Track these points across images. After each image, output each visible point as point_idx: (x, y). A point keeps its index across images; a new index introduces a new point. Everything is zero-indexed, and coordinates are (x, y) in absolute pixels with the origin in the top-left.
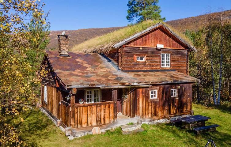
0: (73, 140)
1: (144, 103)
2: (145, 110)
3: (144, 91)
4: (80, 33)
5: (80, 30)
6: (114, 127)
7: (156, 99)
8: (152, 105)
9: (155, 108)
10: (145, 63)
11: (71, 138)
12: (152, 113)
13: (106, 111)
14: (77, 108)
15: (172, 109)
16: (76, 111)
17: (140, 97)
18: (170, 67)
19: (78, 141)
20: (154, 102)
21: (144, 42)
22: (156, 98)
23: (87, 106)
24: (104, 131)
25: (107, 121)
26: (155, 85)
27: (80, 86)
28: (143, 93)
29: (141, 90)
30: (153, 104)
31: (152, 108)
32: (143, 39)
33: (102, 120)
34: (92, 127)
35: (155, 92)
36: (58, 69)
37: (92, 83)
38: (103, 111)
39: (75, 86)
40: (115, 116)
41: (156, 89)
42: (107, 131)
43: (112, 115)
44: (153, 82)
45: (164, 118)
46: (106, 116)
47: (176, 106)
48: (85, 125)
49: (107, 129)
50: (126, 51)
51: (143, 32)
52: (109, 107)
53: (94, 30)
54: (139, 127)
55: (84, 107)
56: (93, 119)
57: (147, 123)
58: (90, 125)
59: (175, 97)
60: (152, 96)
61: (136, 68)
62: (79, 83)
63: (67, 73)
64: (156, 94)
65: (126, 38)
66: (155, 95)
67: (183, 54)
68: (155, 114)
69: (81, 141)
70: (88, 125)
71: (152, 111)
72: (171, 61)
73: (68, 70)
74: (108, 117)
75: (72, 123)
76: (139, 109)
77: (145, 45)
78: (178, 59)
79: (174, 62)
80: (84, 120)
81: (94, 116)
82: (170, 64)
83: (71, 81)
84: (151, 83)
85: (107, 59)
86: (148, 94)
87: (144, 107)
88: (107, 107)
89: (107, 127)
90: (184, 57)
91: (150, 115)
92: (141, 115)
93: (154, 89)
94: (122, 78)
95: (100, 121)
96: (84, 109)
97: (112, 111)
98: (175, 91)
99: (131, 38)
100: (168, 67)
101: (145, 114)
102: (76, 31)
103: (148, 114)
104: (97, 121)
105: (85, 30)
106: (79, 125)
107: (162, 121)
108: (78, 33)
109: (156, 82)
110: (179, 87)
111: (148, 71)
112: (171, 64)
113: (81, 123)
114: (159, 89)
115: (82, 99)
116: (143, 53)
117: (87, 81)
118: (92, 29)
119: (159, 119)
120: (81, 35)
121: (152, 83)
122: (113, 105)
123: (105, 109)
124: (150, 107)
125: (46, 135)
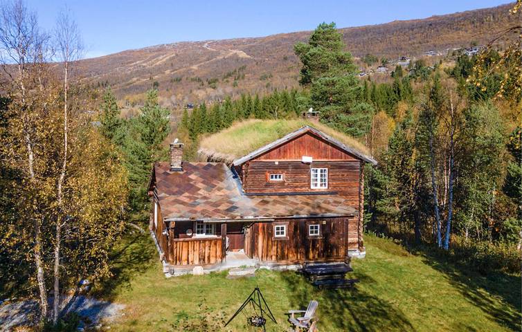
0: (170, 278)
1: (266, 242)
2: (267, 251)
3: (265, 227)
4: (272, 43)
5: (274, 36)
6: (222, 268)
7: (284, 238)
8: (277, 245)
9: (282, 249)
10: (284, 182)
11: (168, 276)
12: (277, 256)
13: (211, 248)
14: (176, 242)
15: (311, 252)
16: (175, 246)
17: (259, 234)
18: (327, 187)
19: (174, 280)
20: (281, 241)
21: (282, 154)
22: (284, 235)
23: (188, 242)
24: (208, 272)
25: (212, 260)
26: (280, 219)
27: (179, 219)
28: (264, 229)
29: (261, 225)
30: (279, 243)
31: (277, 249)
32: (280, 150)
33: (206, 259)
34: (194, 265)
35: (282, 228)
36: (163, 191)
37: (194, 215)
38: (207, 248)
39: (174, 219)
40: (224, 256)
41: (284, 224)
42: (211, 272)
43: (219, 253)
44: (277, 216)
45: (296, 264)
46: (211, 255)
47: (317, 249)
48: (185, 263)
49: (213, 270)
50: (252, 168)
51: (278, 142)
52: (216, 244)
53: (306, 36)
54: (252, 271)
55: (184, 243)
56: (195, 257)
57: (268, 268)
58: (191, 263)
59: (316, 236)
60: (278, 233)
61: (268, 191)
62: (179, 215)
63: (172, 198)
64: (285, 231)
65: (251, 152)
66: (282, 232)
67: (352, 168)
68: (282, 257)
69: (178, 280)
70: (188, 263)
71: (277, 252)
72: (328, 178)
73: (174, 194)
74: (215, 255)
75: (170, 259)
76: (257, 249)
77: (284, 158)
78: (343, 175)
79: (334, 180)
80: (184, 257)
81: (197, 254)
82: (327, 183)
83: (171, 212)
84: (273, 217)
85: (234, 173)
86: (272, 231)
87: (265, 246)
88: (212, 243)
89: (212, 268)
90: (355, 172)
91: (274, 258)
92: (260, 256)
93: (281, 225)
94: (237, 208)
95: (204, 260)
96: (185, 244)
97: (219, 249)
98: (316, 228)
99: (259, 151)
100: (324, 188)
101: (267, 256)
102: (263, 39)
103: (271, 256)
104: (200, 259)
105: (285, 37)
106: (178, 262)
107: (293, 267)
108: (268, 43)
109: (282, 216)
110: (324, 223)
111: (288, 194)
112: (329, 184)
113: (180, 260)
114: (290, 224)
115: (191, 230)
116: (280, 169)
117: (190, 212)
118: (301, 33)
119: (287, 265)
120: (274, 49)
121: (275, 217)
122: (221, 242)
123: (210, 247)
124: (274, 248)
125: (145, 269)
